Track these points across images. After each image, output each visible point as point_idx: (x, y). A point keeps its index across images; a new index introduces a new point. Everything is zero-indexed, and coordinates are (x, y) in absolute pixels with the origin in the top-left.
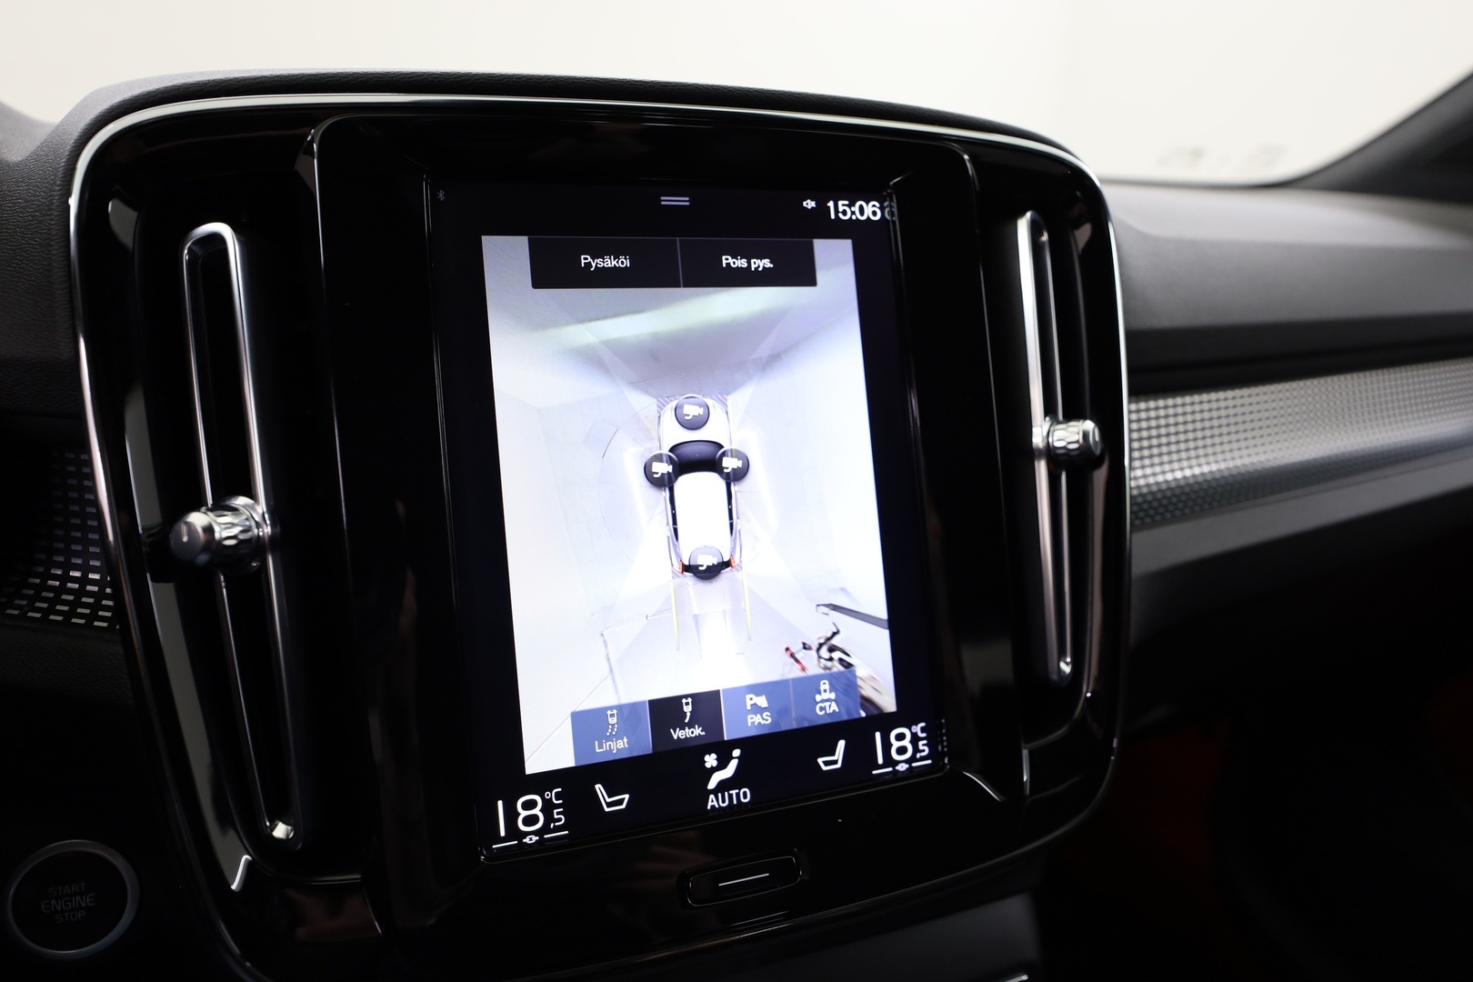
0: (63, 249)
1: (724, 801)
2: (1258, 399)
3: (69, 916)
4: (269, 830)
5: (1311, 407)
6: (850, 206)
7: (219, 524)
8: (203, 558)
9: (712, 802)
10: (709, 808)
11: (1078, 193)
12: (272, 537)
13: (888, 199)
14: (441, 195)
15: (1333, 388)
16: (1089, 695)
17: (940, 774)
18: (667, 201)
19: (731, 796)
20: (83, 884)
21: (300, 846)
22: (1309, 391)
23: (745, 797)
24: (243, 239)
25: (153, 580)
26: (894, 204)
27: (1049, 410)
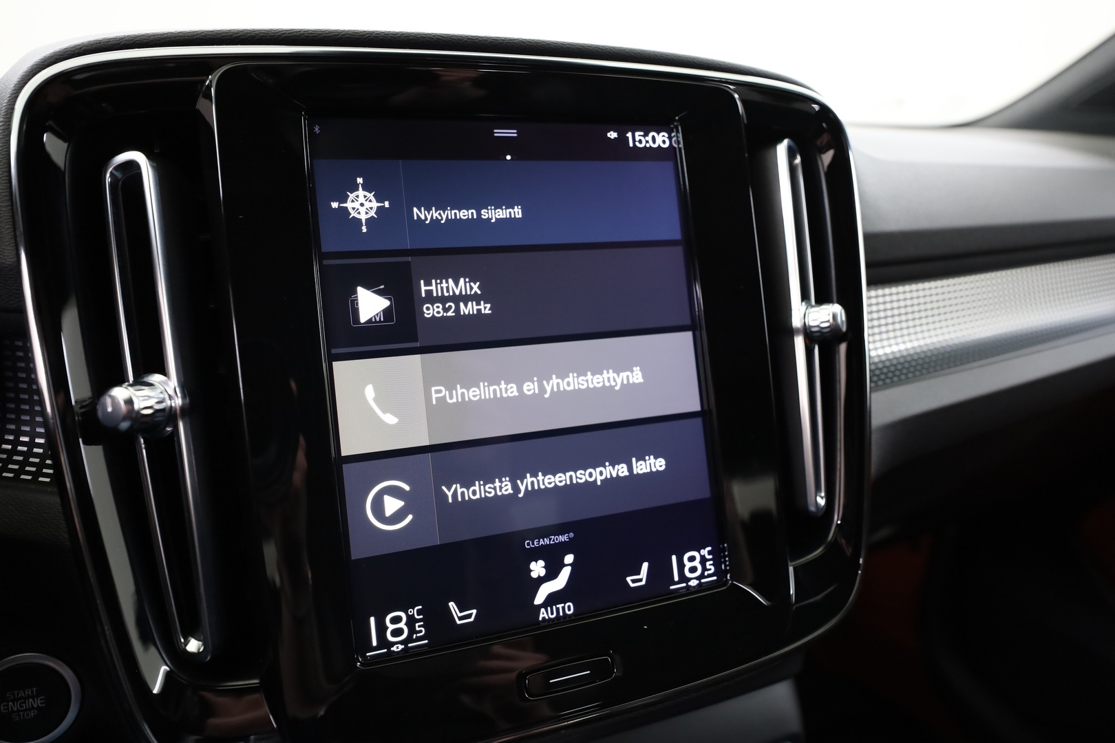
0: (6, 174)
1: (552, 614)
2: (961, 287)
3: (23, 715)
4: (183, 645)
5: (1001, 293)
6: (645, 136)
7: (138, 397)
8: (125, 425)
9: (543, 614)
10: (540, 619)
11: (824, 125)
12: (182, 408)
13: (675, 130)
14: (317, 129)
15: (1017, 278)
16: (839, 522)
17: (725, 588)
18: (499, 133)
19: (558, 609)
20: (34, 689)
21: (209, 658)
22: (999, 281)
23: (569, 610)
24: (155, 165)
25: (84, 443)
26: (680, 135)
27: (805, 296)
